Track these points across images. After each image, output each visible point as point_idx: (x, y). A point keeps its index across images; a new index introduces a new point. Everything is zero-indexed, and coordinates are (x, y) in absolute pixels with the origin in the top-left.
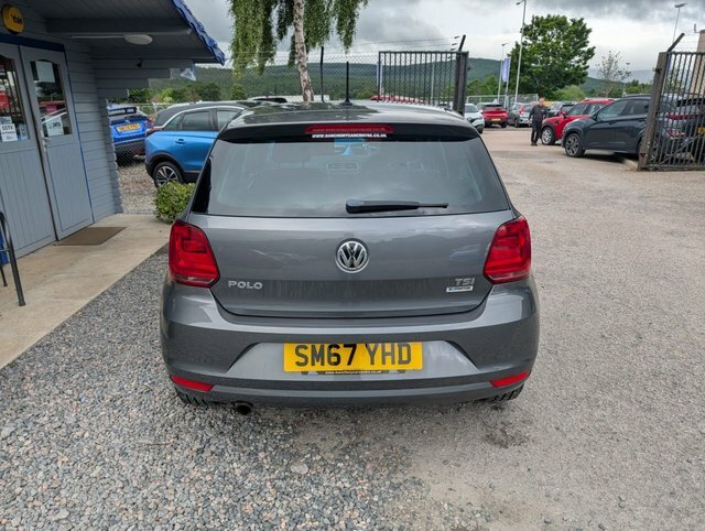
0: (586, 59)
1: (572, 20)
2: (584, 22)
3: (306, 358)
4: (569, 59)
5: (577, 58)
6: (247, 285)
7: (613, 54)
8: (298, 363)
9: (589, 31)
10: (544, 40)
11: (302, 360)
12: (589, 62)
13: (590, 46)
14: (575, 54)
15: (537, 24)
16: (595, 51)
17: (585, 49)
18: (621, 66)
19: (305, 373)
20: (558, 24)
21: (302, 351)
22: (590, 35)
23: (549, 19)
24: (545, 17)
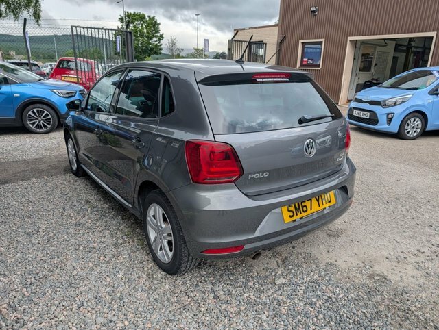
0: (160, 40)
1: (149, 17)
2: (156, 18)
3: (293, 212)
4: (151, 39)
5: (155, 39)
6: (260, 175)
7: (173, 38)
8: (291, 216)
9: (159, 24)
10: (134, 27)
11: (291, 214)
12: (162, 42)
13: (161, 33)
14: (154, 36)
15: (128, 17)
16: (164, 36)
17: (158, 34)
18: (178, 45)
19: (295, 221)
20: (141, 18)
21: (290, 209)
22: (160, 26)
23: (135, 15)
24: (132, 13)
